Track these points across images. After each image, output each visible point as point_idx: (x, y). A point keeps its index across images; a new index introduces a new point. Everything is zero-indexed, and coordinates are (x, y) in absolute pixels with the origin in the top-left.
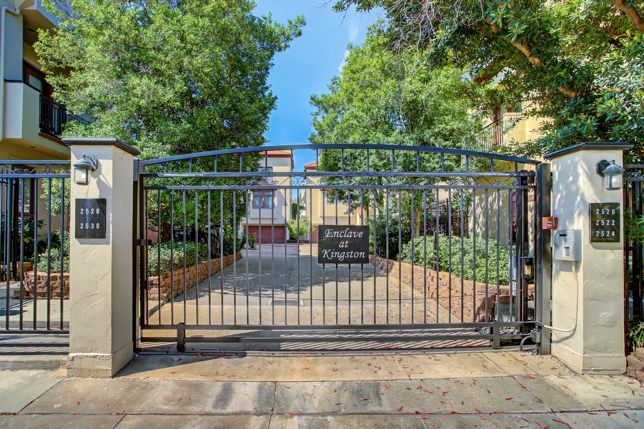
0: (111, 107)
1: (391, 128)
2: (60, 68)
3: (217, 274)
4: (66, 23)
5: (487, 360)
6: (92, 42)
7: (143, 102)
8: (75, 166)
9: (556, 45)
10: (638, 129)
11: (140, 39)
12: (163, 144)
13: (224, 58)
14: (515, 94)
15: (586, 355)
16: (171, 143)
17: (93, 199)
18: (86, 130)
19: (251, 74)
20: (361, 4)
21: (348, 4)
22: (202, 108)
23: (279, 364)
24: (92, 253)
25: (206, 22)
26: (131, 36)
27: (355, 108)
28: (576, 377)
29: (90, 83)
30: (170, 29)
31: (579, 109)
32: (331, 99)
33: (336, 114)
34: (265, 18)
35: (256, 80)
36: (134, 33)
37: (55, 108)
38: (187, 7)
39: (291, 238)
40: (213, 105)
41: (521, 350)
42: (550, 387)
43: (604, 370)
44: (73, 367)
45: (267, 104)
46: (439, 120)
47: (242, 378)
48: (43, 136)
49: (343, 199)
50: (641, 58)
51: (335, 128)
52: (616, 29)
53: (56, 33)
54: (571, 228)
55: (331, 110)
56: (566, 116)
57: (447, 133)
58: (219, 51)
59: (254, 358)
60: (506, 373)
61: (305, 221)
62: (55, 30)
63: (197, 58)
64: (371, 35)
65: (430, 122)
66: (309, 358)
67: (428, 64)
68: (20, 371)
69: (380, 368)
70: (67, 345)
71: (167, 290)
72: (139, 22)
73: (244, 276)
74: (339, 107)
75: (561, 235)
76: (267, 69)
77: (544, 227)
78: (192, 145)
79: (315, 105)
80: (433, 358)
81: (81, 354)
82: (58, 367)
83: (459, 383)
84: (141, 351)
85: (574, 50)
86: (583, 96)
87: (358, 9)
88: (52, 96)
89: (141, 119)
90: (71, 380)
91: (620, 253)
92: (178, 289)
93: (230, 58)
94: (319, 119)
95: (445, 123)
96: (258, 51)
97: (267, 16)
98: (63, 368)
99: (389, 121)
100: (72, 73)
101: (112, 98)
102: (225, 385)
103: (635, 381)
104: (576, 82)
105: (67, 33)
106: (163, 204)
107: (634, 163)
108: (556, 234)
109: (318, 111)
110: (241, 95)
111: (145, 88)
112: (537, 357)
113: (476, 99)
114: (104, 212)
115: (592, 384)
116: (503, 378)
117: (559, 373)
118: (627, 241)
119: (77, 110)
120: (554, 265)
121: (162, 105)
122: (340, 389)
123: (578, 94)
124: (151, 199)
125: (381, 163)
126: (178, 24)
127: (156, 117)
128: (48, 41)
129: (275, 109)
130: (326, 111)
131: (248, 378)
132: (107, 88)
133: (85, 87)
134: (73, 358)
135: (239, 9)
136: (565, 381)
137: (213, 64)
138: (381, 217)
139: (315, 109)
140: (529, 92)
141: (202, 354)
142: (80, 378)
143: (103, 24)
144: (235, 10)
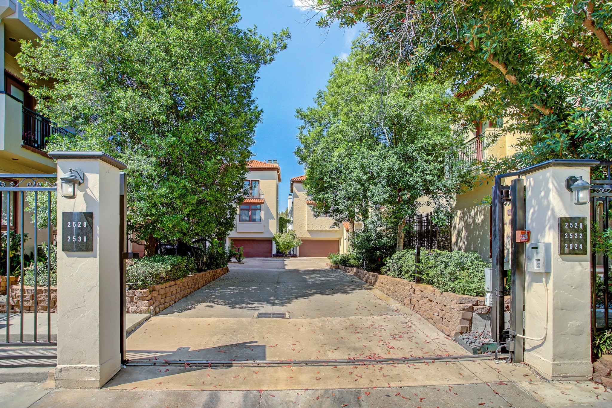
0: (96, 120)
1: (376, 142)
2: (44, 80)
3: (203, 288)
4: (49, 34)
5: (463, 368)
6: (76, 53)
7: (127, 115)
8: (62, 179)
9: (531, 64)
10: (606, 147)
11: (125, 50)
12: (149, 157)
13: (209, 70)
14: (493, 110)
15: (555, 362)
16: (156, 156)
17: (81, 213)
18: (70, 143)
19: (237, 87)
20: (344, 20)
21: (332, 19)
22: (188, 121)
23: (264, 374)
24: (79, 266)
25: (191, 34)
26: (115, 48)
27: (341, 122)
28: (545, 383)
29: (74, 94)
30: (155, 41)
31: (553, 127)
32: (317, 112)
33: (321, 128)
34: (250, 31)
35: (241, 93)
36: (118, 45)
37: (38, 120)
38: (171, 19)
39: (278, 252)
40: (198, 118)
41: (496, 359)
42: (520, 393)
43: (572, 376)
44: (61, 378)
45: (253, 117)
46: (422, 135)
47: (228, 387)
48: (26, 148)
49: (329, 213)
50: (608, 78)
51: (321, 142)
52: (587, 49)
53: (38, 44)
54: (542, 242)
55: (317, 123)
56: (541, 133)
57: (430, 148)
58: (205, 64)
59: (240, 368)
60: (480, 380)
61: (291, 235)
62: (38, 40)
63: (182, 71)
64: (355, 49)
65: (413, 137)
66: (293, 368)
67: (409, 80)
68: (7, 384)
69: (361, 377)
70: (55, 357)
71: (154, 303)
72: (123, 33)
73: (231, 289)
74: (324, 121)
75: (533, 248)
76: (253, 82)
77: (518, 240)
78: (178, 158)
79: (301, 119)
80: (412, 367)
81: (68, 366)
82: (46, 380)
83: (436, 390)
84: (128, 363)
85: (550, 68)
86: (556, 114)
87: (341, 25)
88: (35, 108)
89: (126, 132)
90: (60, 392)
91: (587, 266)
92: (165, 303)
93: (215, 71)
94: (305, 132)
95: (428, 138)
96: (244, 64)
97: (252, 29)
98: (50, 380)
99: (373, 136)
100: (57, 85)
101: (96, 110)
102: (211, 394)
103: (600, 386)
104: (550, 100)
105: (50, 44)
106: (149, 218)
107: (603, 179)
108: (529, 247)
109: (304, 125)
110: (227, 109)
111: (129, 101)
112: (511, 364)
113: (456, 115)
114: (91, 225)
115: (560, 389)
116: (478, 385)
117: (530, 380)
118: (595, 253)
119: (61, 122)
120: (527, 277)
121: (147, 118)
122: (322, 396)
123: (552, 111)
124: (137, 213)
125: (365, 178)
126: (163, 37)
127: (142, 130)
128: (31, 52)
129: (261, 122)
130: (312, 125)
131: (234, 387)
132: (91, 100)
133: (68, 99)
134: (61, 369)
135: (224, 22)
136: (535, 387)
137: (198, 77)
138: (366, 230)
139: (301, 123)
140: (507, 108)
141: (189, 365)
142: (68, 389)
143: (86, 35)
144: (220, 22)
